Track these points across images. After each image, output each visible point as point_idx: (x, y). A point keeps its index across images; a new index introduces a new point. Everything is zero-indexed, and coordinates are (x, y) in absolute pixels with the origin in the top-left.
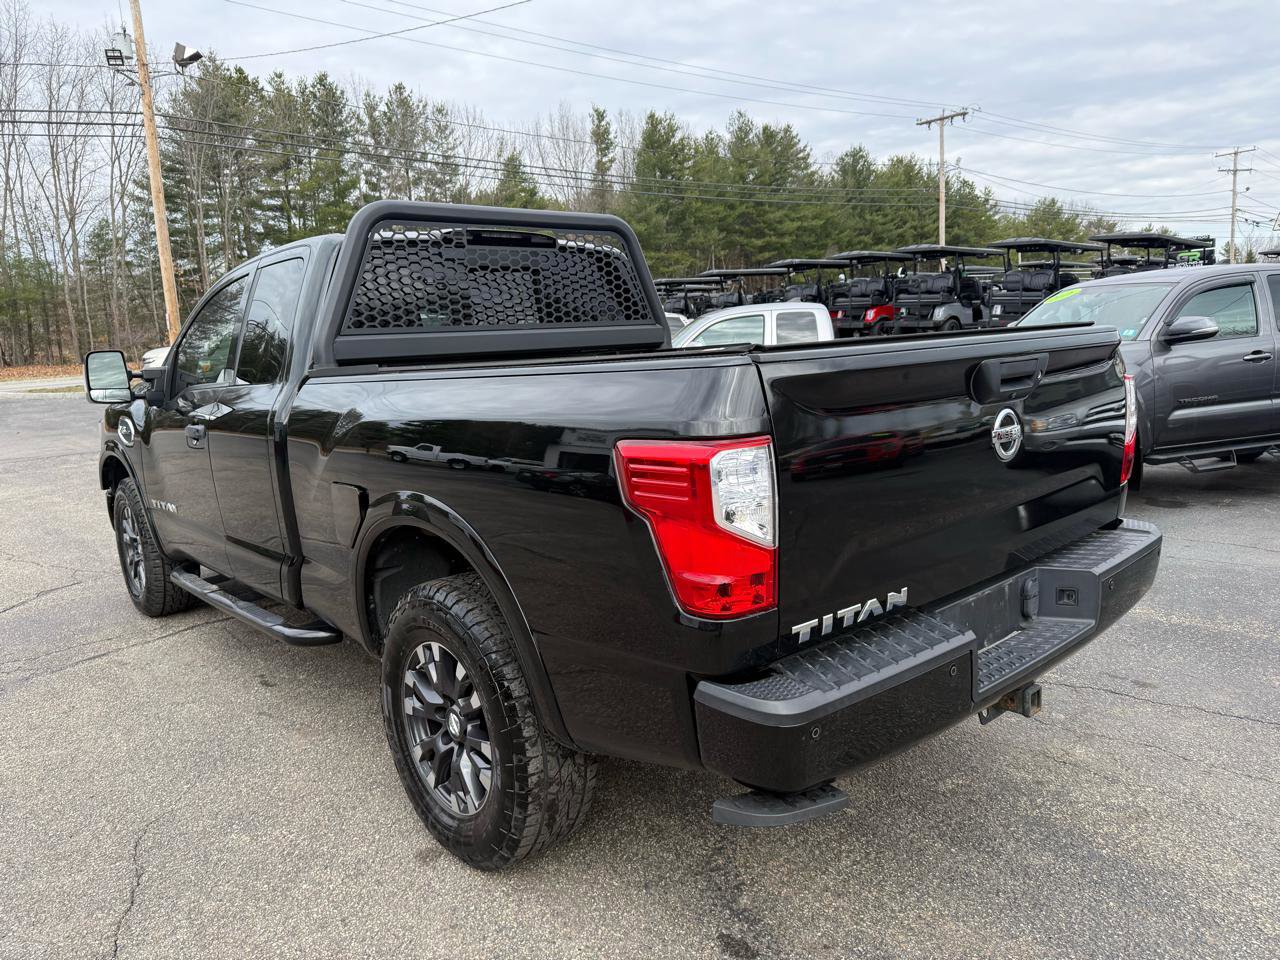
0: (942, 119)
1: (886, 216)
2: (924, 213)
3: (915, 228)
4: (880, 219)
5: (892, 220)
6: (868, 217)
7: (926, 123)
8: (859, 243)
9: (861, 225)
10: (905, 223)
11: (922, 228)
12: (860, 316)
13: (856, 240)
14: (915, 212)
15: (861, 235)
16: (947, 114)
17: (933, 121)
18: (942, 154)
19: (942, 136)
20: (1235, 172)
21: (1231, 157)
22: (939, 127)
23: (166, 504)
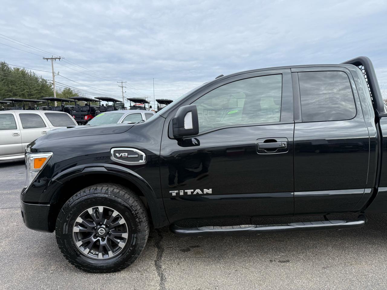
0: (52, 59)
1: (17, 87)
2: (31, 87)
3: (28, 92)
4: (15, 87)
5: (19, 89)
6: (10, 86)
7: (46, 59)
8: (8, 95)
9: (7, 89)
10: (24, 90)
12: (83, 118)
13: (7, 94)
14: (27, 87)
15: (8, 92)
16: (53, 57)
17: (49, 59)
18: (53, 69)
19: (52, 64)
20: (122, 87)
21: (121, 83)
22: (51, 61)
23: (194, 191)
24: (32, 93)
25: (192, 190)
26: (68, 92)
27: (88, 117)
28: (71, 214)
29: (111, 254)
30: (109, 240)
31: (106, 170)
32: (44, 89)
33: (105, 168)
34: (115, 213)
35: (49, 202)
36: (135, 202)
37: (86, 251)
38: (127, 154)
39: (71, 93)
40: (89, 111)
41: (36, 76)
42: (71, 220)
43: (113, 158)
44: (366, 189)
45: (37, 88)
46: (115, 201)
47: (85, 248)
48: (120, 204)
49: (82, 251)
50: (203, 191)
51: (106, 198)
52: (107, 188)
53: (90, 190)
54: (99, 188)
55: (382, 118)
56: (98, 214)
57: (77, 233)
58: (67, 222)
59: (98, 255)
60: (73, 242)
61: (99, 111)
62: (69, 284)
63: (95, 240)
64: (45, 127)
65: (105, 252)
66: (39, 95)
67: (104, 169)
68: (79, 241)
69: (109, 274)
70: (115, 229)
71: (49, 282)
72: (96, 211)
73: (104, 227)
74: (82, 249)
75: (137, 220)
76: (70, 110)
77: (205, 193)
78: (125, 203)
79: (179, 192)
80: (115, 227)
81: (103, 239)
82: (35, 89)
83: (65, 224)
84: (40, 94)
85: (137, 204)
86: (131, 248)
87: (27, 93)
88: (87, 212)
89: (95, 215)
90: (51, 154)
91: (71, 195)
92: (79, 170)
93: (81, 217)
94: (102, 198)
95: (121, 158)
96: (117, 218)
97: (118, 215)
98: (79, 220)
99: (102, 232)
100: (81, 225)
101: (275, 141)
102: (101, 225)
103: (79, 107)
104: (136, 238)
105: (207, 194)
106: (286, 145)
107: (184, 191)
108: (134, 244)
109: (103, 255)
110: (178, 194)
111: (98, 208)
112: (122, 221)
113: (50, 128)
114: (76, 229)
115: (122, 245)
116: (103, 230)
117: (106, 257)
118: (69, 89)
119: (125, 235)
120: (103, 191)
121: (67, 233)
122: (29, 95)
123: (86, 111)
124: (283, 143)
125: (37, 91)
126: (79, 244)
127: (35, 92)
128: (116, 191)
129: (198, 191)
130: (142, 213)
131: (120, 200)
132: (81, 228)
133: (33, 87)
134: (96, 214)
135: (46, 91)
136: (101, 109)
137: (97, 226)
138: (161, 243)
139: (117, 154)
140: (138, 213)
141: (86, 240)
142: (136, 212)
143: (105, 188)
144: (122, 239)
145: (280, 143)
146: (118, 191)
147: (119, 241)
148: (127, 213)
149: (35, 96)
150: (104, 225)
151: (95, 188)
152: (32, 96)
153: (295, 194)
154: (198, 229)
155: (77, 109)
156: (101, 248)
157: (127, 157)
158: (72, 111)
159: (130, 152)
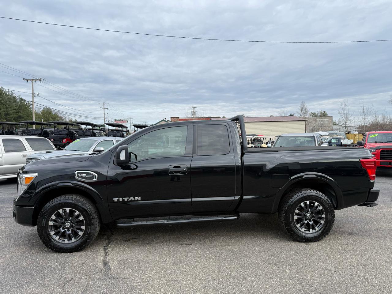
0: (32, 80)
2: (8, 107)
7: (27, 80)
11: (7, 112)
12: (61, 141)
14: (4, 106)
16: (34, 79)
17: (29, 80)
18: (33, 91)
19: (33, 85)
20: (104, 108)
21: (103, 105)
22: (31, 82)
23: (129, 198)
24: (9, 112)
25: (128, 198)
26: (47, 113)
27: (66, 141)
28: (48, 213)
29: (73, 240)
30: (72, 231)
31: (72, 185)
32: (22, 109)
33: (72, 183)
34: (77, 213)
35: (34, 206)
36: (90, 206)
37: (57, 238)
38: (85, 175)
39: (50, 113)
40: (67, 134)
41: (14, 95)
42: (48, 217)
43: (76, 177)
44: (235, 197)
45: (15, 108)
46: (77, 205)
47: (56, 236)
48: (80, 207)
49: (54, 238)
50: (135, 199)
51: (71, 203)
52: (72, 196)
53: (61, 198)
54: (67, 196)
55: (245, 154)
56: (66, 214)
57: (51, 226)
58: (45, 218)
59: (64, 241)
60: (49, 232)
61: (77, 135)
62: (45, 258)
63: (63, 231)
64: (25, 151)
65: (70, 238)
66: (16, 114)
67: (70, 184)
68: (53, 231)
69: (72, 253)
70: (77, 224)
71: (31, 258)
72: (65, 212)
73: (70, 222)
74: (54, 236)
75: (91, 217)
76: (49, 133)
77: (136, 199)
78: (83, 207)
79: (119, 199)
80: (77, 222)
81: (69, 230)
82: (12, 108)
83: (44, 220)
84: (18, 113)
85: (91, 207)
86: (87, 236)
87: (4, 112)
88: (59, 212)
89: (63, 214)
90: (37, 174)
91: (49, 201)
92: (55, 185)
93: (55, 215)
94: (69, 203)
95: (82, 177)
96: (78, 216)
97: (79, 214)
98: (53, 217)
99: (68, 225)
100: (54, 221)
101: (180, 167)
102: (67, 221)
103: (57, 131)
104: (90, 229)
105: (138, 200)
106: (186, 170)
107: (122, 199)
108: (89, 232)
109: (68, 240)
110: (118, 200)
111: (66, 209)
112: (81, 218)
113: (30, 152)
114: (51, 223)
115: (81, 234)
116: (69, 224)
117: (70, 242)
118: (49, 109)
119: (83, 227)
120: (70, 199)
121: (44, 226)
122: (6, 114)
123: (64, 135)
124: (184, 168)
125: (14, 111)
126: (52, 233)
127: (13, 111)
128: (78, 198)
129: (132, 199)
130: (94, 213)
131: (80, 204)
132: (54, 223)
133: (10, 106)
134: (65, 214)
135: (24, 111)
136: (79, 133)
137: (65, 221)
138: (111, 237)
139: (79, 175)
140: (92, 213)
141: (57, 230)
142: (91, 212)
143: (71, 196)
144: (81, 230)
145: (182, 168)
146: (79, 198)
147: (79, 231)
148: (84, 213)
149: (12, 116)
150: (70, 221)
151: (64, 196)
152: (9, 115)
153: (192, 200)
154: (131, 223)
155: (56, 132)
156: (67, 236)
157: (86, 177)
158: (51, 134)
159: (87, 174)
